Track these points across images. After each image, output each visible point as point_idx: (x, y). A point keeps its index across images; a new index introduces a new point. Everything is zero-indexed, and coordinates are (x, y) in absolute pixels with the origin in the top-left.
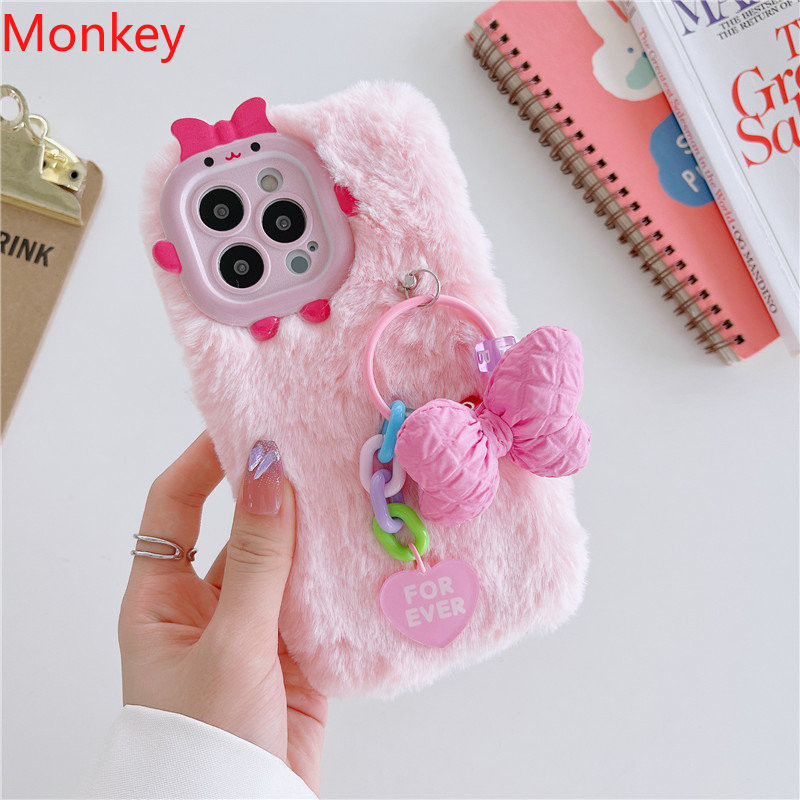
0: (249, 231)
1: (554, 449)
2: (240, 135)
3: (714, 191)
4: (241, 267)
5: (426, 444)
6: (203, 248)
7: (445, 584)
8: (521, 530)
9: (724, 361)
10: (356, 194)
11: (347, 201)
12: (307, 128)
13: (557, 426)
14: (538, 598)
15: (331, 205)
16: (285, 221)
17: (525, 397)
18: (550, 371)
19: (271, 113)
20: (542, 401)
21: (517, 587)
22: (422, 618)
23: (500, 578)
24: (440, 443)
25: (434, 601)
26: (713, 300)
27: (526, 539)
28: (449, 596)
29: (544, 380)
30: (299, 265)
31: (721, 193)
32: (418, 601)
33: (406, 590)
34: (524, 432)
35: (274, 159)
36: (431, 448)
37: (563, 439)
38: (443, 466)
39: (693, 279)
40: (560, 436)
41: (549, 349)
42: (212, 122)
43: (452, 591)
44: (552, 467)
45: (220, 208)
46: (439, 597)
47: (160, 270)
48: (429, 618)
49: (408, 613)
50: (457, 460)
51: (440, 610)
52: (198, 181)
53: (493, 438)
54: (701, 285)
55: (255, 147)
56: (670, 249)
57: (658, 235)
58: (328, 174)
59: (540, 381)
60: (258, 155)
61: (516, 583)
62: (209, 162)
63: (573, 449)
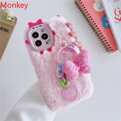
0: (39, 38)
1: (87, 68)
2: (38, 25)
3: (110, 27)
4: (38, 43)
5: (66, 66)
6: (33, 41)
7: (72, 90)
8: (83, 82)
9: (109, 53)
10: (55, 32)
11: (54, 33)
12: (48, 23)
13: (87, 65)
14: (86, 93)
15: (51, 34)
16: (45, 36)
17: (82, 60)
18: (85, 55)
19: (42, 21)
20: (84, 60)
21: (82, 92)
22: (69, 96)
23: (80, 90)
24: (68, 66)
25: (71, 93)
26: (109, 44)
27: (83, 84)
28: (73, 92)
29: (85, 57)
30: (47, 43)
31: (111, 27)
32: (68, 94)
33: (66, 92)
34: (82, 66)
35: (43, 28)
36: (67, 67)
37: (88, 67)
38: (69, 70)
39: (106, 40)
40: (88, 66)
41: (85, 52)
42: (34, 23)
43: (73, 91)
44: (87, 71)
45: (35, 35)
46: (72, 93)
47: (26, 44)
48: (71, 96)
49: (67, 96)
50: (71, 69)
51: (72, 95)
52: (32, 31)
53: (77, 67)
54: (107, 41)
55: (40, 26)
56: (103, 35)
57: (101, 33)
58: (51, 29)
59: (84, 57)
60: (41, 27)
61: (82, 91)
62: (33, 28)
63: (90, 68)
